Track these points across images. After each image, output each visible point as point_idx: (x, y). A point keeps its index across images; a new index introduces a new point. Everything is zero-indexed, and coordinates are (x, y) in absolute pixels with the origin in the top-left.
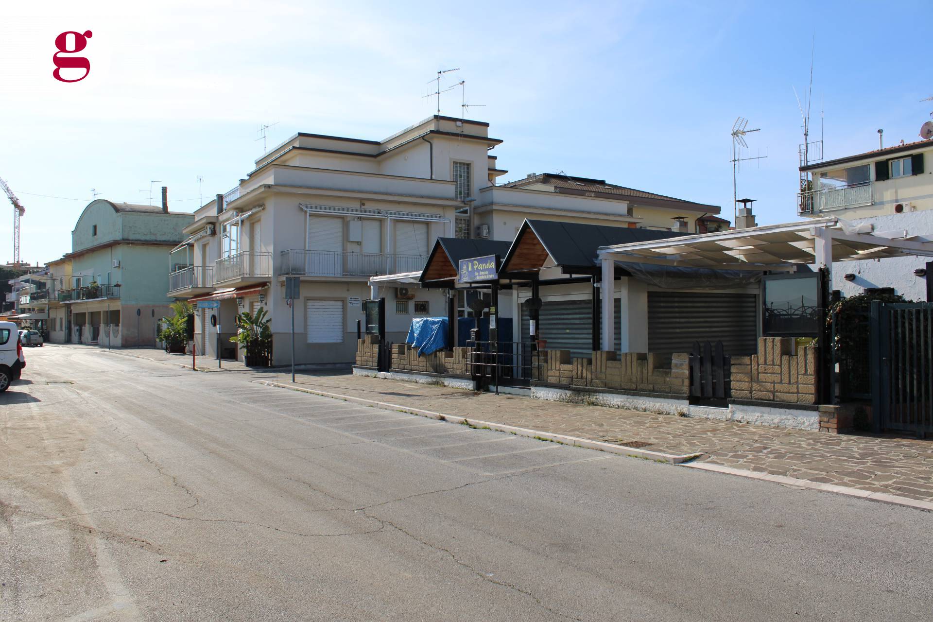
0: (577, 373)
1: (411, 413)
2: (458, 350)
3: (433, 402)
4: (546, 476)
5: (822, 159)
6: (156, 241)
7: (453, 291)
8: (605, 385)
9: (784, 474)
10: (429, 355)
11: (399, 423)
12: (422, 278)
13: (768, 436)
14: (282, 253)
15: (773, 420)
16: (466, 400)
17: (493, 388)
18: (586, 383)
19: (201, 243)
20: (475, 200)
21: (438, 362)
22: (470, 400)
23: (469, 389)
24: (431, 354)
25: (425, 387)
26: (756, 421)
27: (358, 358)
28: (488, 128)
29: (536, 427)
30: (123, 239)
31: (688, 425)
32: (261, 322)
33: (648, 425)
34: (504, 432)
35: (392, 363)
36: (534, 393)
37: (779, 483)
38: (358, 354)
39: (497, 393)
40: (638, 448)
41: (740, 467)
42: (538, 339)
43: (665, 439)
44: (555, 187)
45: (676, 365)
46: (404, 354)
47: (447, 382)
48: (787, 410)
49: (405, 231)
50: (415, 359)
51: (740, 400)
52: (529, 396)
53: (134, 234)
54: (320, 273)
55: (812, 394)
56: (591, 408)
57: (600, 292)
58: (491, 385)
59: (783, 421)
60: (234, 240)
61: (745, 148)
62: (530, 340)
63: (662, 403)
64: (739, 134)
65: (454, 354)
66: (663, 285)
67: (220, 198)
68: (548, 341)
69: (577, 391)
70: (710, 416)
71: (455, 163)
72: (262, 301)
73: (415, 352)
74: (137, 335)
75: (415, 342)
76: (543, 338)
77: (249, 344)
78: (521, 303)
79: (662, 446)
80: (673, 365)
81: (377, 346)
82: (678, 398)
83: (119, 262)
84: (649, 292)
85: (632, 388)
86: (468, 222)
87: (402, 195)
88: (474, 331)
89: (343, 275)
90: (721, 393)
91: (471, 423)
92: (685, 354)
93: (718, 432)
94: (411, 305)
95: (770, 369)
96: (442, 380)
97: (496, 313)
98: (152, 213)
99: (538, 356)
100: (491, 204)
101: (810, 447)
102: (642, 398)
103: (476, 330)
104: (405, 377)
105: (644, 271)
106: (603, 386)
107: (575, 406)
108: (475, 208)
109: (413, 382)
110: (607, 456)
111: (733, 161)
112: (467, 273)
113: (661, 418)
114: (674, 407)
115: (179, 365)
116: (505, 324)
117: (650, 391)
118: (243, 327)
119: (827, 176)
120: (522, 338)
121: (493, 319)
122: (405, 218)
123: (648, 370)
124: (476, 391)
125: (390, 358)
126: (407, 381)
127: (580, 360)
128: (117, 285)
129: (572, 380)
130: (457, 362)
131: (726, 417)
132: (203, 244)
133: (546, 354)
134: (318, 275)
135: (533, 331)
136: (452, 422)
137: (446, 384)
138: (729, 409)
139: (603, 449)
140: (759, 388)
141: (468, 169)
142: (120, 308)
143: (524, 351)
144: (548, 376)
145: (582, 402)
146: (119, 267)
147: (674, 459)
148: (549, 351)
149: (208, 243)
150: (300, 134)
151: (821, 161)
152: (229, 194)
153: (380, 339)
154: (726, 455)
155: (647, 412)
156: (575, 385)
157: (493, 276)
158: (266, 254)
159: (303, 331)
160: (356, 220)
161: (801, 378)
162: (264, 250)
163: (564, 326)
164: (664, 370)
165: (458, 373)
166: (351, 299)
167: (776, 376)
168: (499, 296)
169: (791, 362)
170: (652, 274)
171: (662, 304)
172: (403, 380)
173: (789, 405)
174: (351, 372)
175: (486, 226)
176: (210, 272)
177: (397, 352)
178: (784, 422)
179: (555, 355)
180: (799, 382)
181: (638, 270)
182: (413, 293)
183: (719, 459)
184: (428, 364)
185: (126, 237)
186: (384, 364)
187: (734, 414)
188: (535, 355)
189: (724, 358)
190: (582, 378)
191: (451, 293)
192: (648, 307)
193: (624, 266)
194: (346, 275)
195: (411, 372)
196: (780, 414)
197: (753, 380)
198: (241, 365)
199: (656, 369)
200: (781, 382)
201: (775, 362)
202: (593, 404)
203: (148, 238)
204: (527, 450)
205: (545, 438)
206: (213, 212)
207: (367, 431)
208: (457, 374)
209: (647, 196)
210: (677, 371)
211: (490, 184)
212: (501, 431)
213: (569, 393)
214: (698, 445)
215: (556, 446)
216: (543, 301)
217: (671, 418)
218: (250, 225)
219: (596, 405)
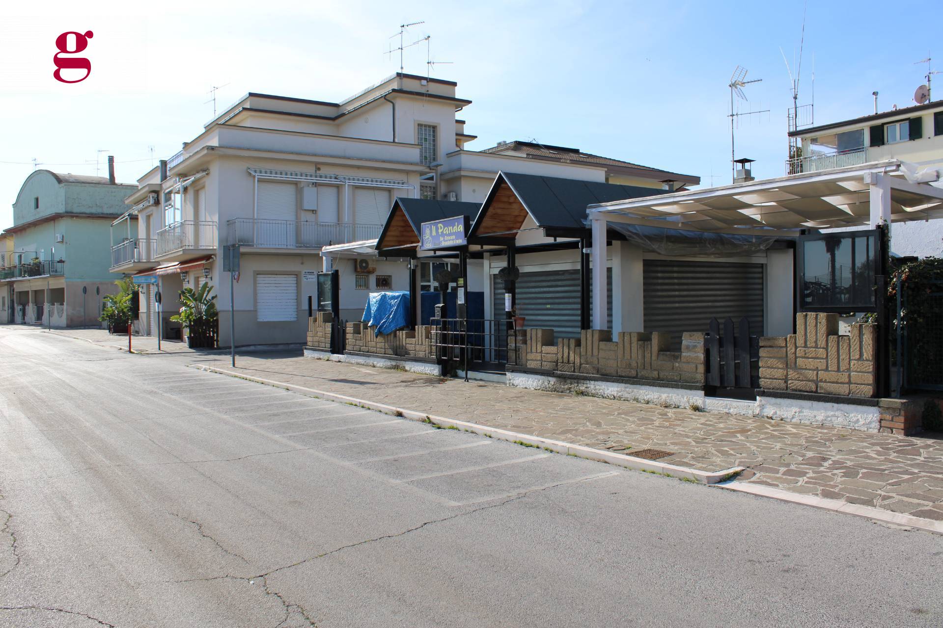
0: (563, 357)
1: (363, 407)
2: (420, 329)
3: (390, 391)
4: (536, 507)
5: (813, 123)
6: (102, 214)
7: (415, 261)
8: (598, 372)
9: (869, 503)
10: (388, 335)
11: (345, 421)
12: (378, 247)
13: (817, 439)
14: (228, 223)
15: (815, 416)
16: (430, 388)
17: (461, 373)
18: (574, 369)
19: (145, 213)
20: (442, 165)
21: (398, 343)
22: (435, 389)
23: (433, 375)
24: (390, 334)
25: (383, 372)
26: (793, 418)
27: (309, 339)
28: (456, 87)
29: (516, 428)
30: (67, 212)
31: (708, 423)
32: (205, 299)
33: (657, 423)
34: (475, 433)
35: (346, 345)
36: (510, 380)
37: (868, 519)
38: (309, 334)
39: (467, 379)
40: (654, 460)
41: (802, 491)
42: (514, 316)
43: (686, 445)
44: (527, 154)
45: (688, 347)
46: (360, 334)
47: (408, 366)
48: (835, 405)
49: (364, 197)
50: (372, 340)
51: (771, 391)
52: (505, 383)
53: (79, 206)
54: (270, 245)
55: (868, 385)
56: (581, 398)
57: (590, 260)
58: (460, 369)
59: (829, 419)
60: (178, 209)
61: (744, 101)
62: (505, 317)
63: (669, 394)
64: (738, 86)
65: (416, 334)
66: (663, 252)
67: (164, 163)
68: (527, 317)
69: (563, 378)
70: (731, 411)
71: (420, 125)
72: (206, 276)
73: (372, 331)
74: (83, 314)
75: (372, 320)
76: (520, 314)
77: (192, 323)
78: (494, 275)
79: (686, 457)
80: (683, 347)
81: (329, 325)
82: (690, 388)
83: (63, 236)
84: (644, 260)
85: (630, 375)
86: (434, 190)
87: (361, 159)
88: (439, 307)
89: (297, 247)
90: (746, 381)
91: (435, 422)
92: (700, 334)
93: (749, 433)
94: (372, 280)
95: (812, 352)
96: (402, 363)
97: (465, 286)
98: (99, 184)
99: (516, 336)
100: (460, 169)
101: (883, 457)
102: (643, 387)
103: (441, 305)
104: (361, 360)
105: (641, 234)
106: (594, 372)
107: (561, 397)
108: (441, 175)
109: (370, 366)
110: (615, 472)
111: (731, 116)
112: (430, 238)
113: (670, 412)
114: (685, 399)
115: (116, 347)
116: (475, 299)
117: (654, 379)
118: (185, 305)
119: (817, 142)
120: (495, 314)
121: (461, 293)
122: (364, 184)
123: (651, 354)
124: (442, 377)
125: (344, 339)
126: (363, 365)
127: (566, 341)
128: (61, 261)
129: (557, 365)
130: (420, 343)
131: (753, 412)
132: (147, 215)
133: (524, 333)
134: (268, 246)
135: (509, 306)
136: (412, 420)
137: (407, 368)
138: (757, 403)
139: (607, 461)
140: (796, 376)
141: (434, 131)
142: (64, 286)
143: (498, 330)
144: (527, 359)
145: (568, 391)
146: (62, 242)
147: (708, 477)
148: (528, 329)
149: (152, 214)
150: (251, 95)
151: (811, 126)
152: (172, 160)
153: (333, 317)
154: (777, 472)
155: (651, 405)
156: (560, 371)
157: (461, 241)
158: (211, 223)
159: (252, 309)
160: (310, 186)
161: (854, 365)
162: (209, 219)
163: (544, 301)
164: (673, 353)
165: (421, 356)
166: (305, 272)
167: (820, 362)
168: (468, 266)
169: (841, 343)
170: (649, 238)
171: (660, 275)
172: (358, 364)
173: (838, 398)
174: (302, 355)
175: (454, 193)
176: (154, 245)
177: (352, 332)
178: (831, 420)
179: (535, 334)
180: (851, 369)
181: (635, 234)
182: (374, 266)
183: (769, 477)
184: (386, 345)
185: (69, 209)
186: (337, 345)
187: (763, 409)
188: (512, 335)
189: (751, 339)
190: (568, 362)
191: (412, 264)
192: (644, 278)
193: (618, 228)
194: (301, 247)
195: (367, 354)
196: (826, 409)
197: (789, 366)
198: (184, 346)
199: (662, 353)
200: (827, 369)
201: (819, 343)
202: (582, 393)
203: (93, 211)
204: (506, 462)
205: (528, 443)
206: (156, 180)
207: (304, 432)
208: (419, 357)
209: (623, 165)
210: (689, 354)
211: (458, 149)
212: (472, 432)
213: (553, 380)
214: (731, 455)
215: (545, 455)
216: (520, 272)
217: (683, 413)
218: (193, 191)
219: (586, 395)
